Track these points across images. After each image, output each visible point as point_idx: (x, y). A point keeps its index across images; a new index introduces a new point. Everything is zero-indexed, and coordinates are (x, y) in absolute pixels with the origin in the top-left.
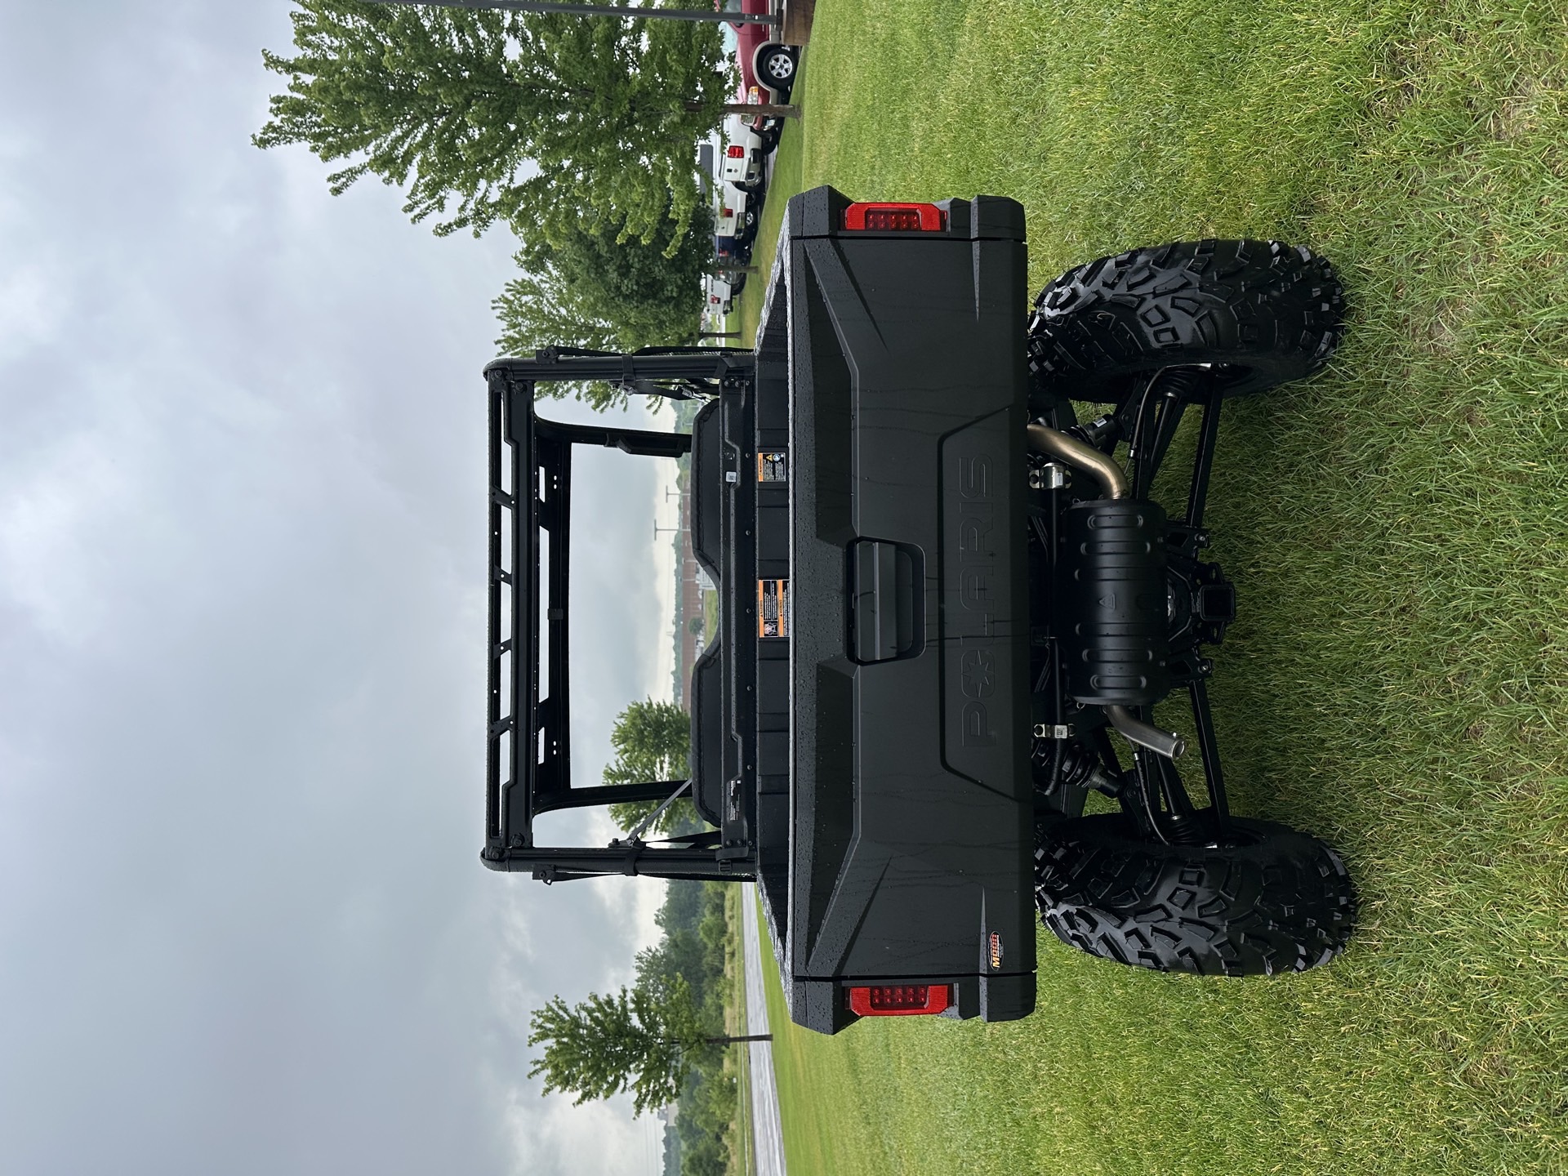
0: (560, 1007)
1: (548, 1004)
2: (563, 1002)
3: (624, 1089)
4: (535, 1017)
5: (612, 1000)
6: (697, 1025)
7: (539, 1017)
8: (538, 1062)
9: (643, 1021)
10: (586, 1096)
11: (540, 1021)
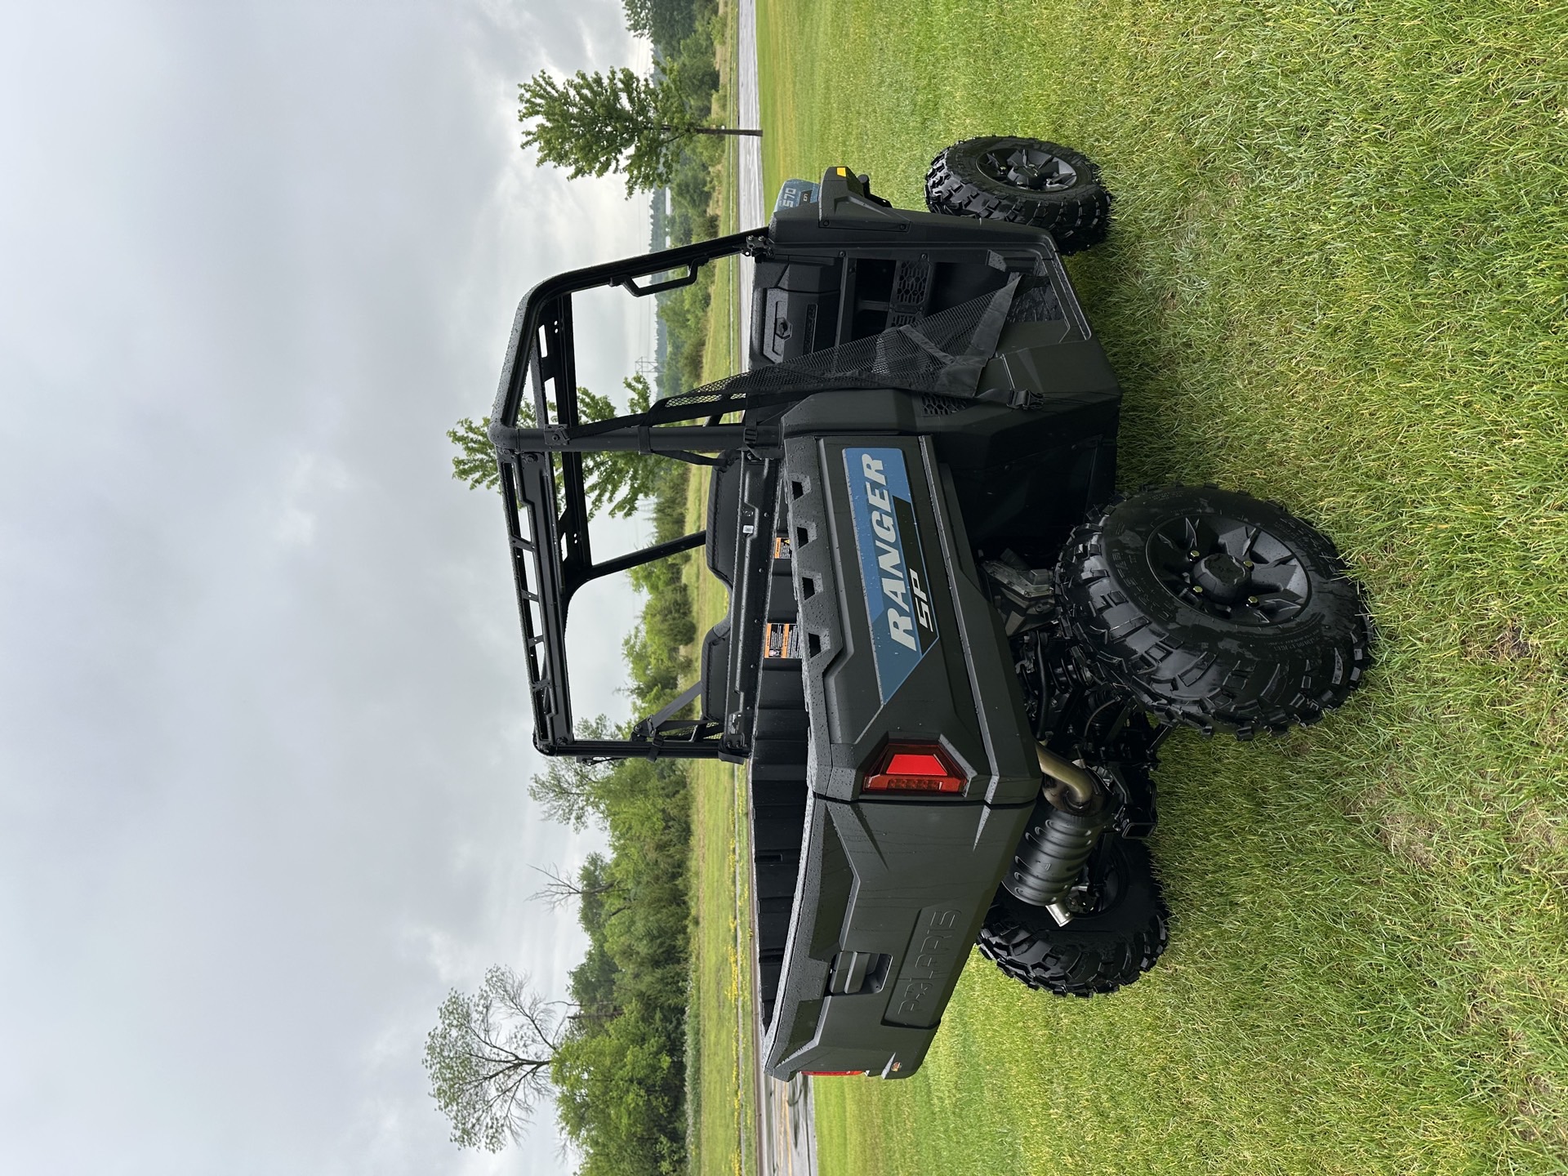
0: (547, 83)
1: (535, 79)
2: (549, 77)
3: (615, 171)
4: (523, 91)
5: (600, 79)
6: (688, 116)
7: (527, 91)
8: (529, 133)
9: (631, 100)
10: (579, 172)
11: (528, 95)
